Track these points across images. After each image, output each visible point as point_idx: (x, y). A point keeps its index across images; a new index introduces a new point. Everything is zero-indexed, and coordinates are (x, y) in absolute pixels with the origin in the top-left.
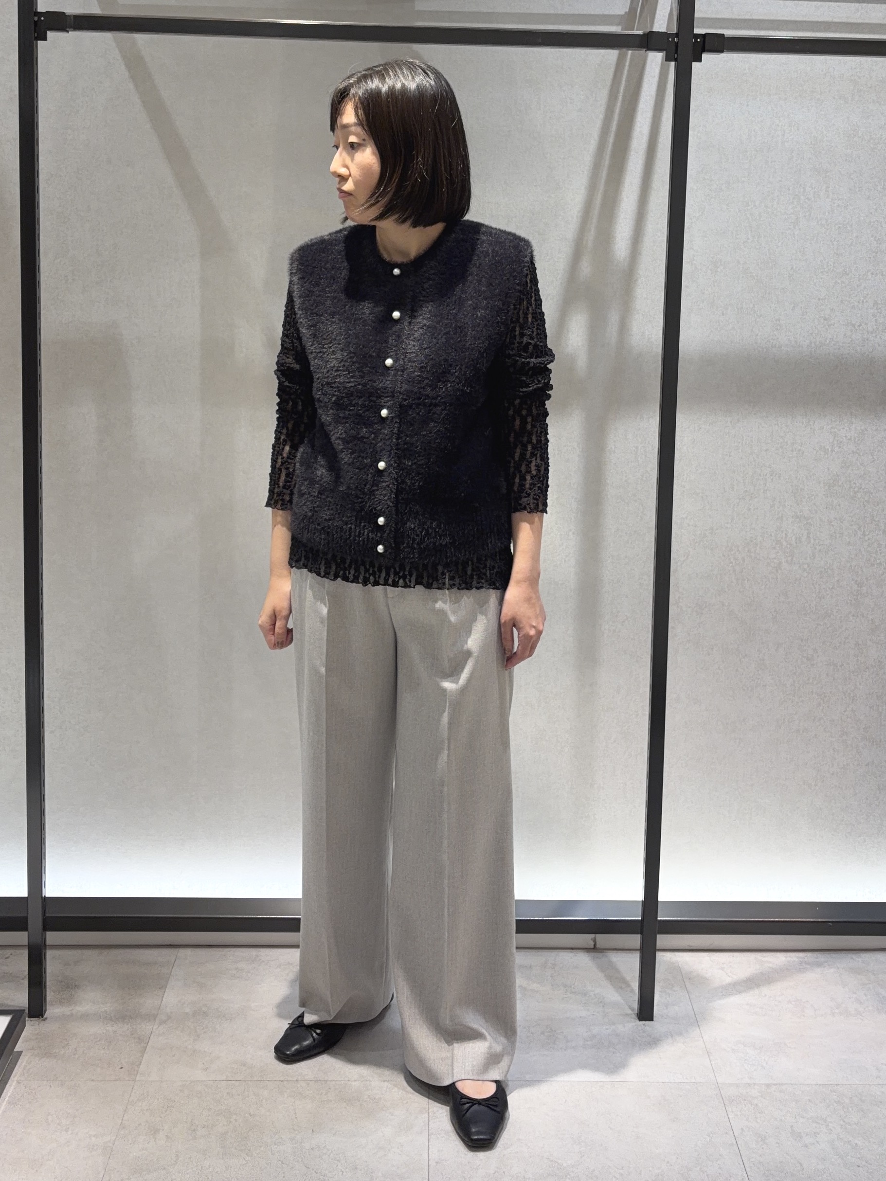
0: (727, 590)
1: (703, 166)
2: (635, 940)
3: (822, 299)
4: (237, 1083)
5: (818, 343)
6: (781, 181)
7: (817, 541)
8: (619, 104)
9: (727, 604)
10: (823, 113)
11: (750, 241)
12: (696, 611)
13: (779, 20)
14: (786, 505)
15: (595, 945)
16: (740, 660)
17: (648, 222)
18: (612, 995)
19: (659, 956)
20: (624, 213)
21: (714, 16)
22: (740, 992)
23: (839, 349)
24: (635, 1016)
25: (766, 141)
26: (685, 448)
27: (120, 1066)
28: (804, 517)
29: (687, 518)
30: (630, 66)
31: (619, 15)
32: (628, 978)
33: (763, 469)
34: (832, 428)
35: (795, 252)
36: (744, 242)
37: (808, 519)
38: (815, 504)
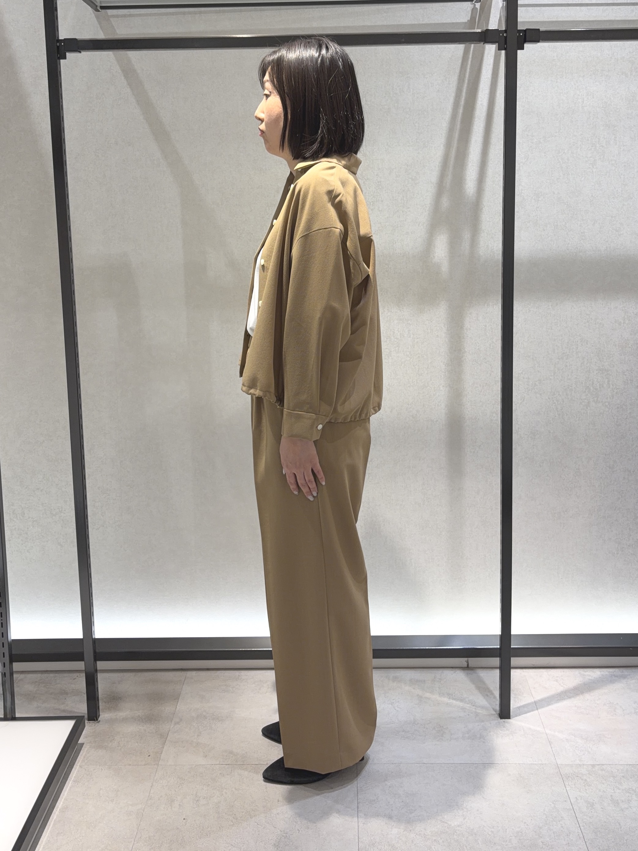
0: (552, 422)
1: (526, 126)
2: (496, 661)
5: (612, 248)
6: (582, 134)
8: (466, 85)
9: (552, 432)
10: (611, 85)
12: (531, 437)
14: (592, 362)
15: (468, 665)
16: (563, 470)
17: (489, 168)
18: (481, 700)
19: (513, 672)
20: (471, 163)
21: (531, 20)
22: (569, 697)
23: (627, 251)
24: (496, 716)
25: (571, 107)
27: (148, 755)
28: (605, 369)
29: (523, 373)
30: (472, 57)
31: (463, 22)
32: (492, 689)
33: (575, 337)
34: (624, 307)
35: (594, 184)
36: (557, 179)
37: (608, 371)
38: (613, 360)
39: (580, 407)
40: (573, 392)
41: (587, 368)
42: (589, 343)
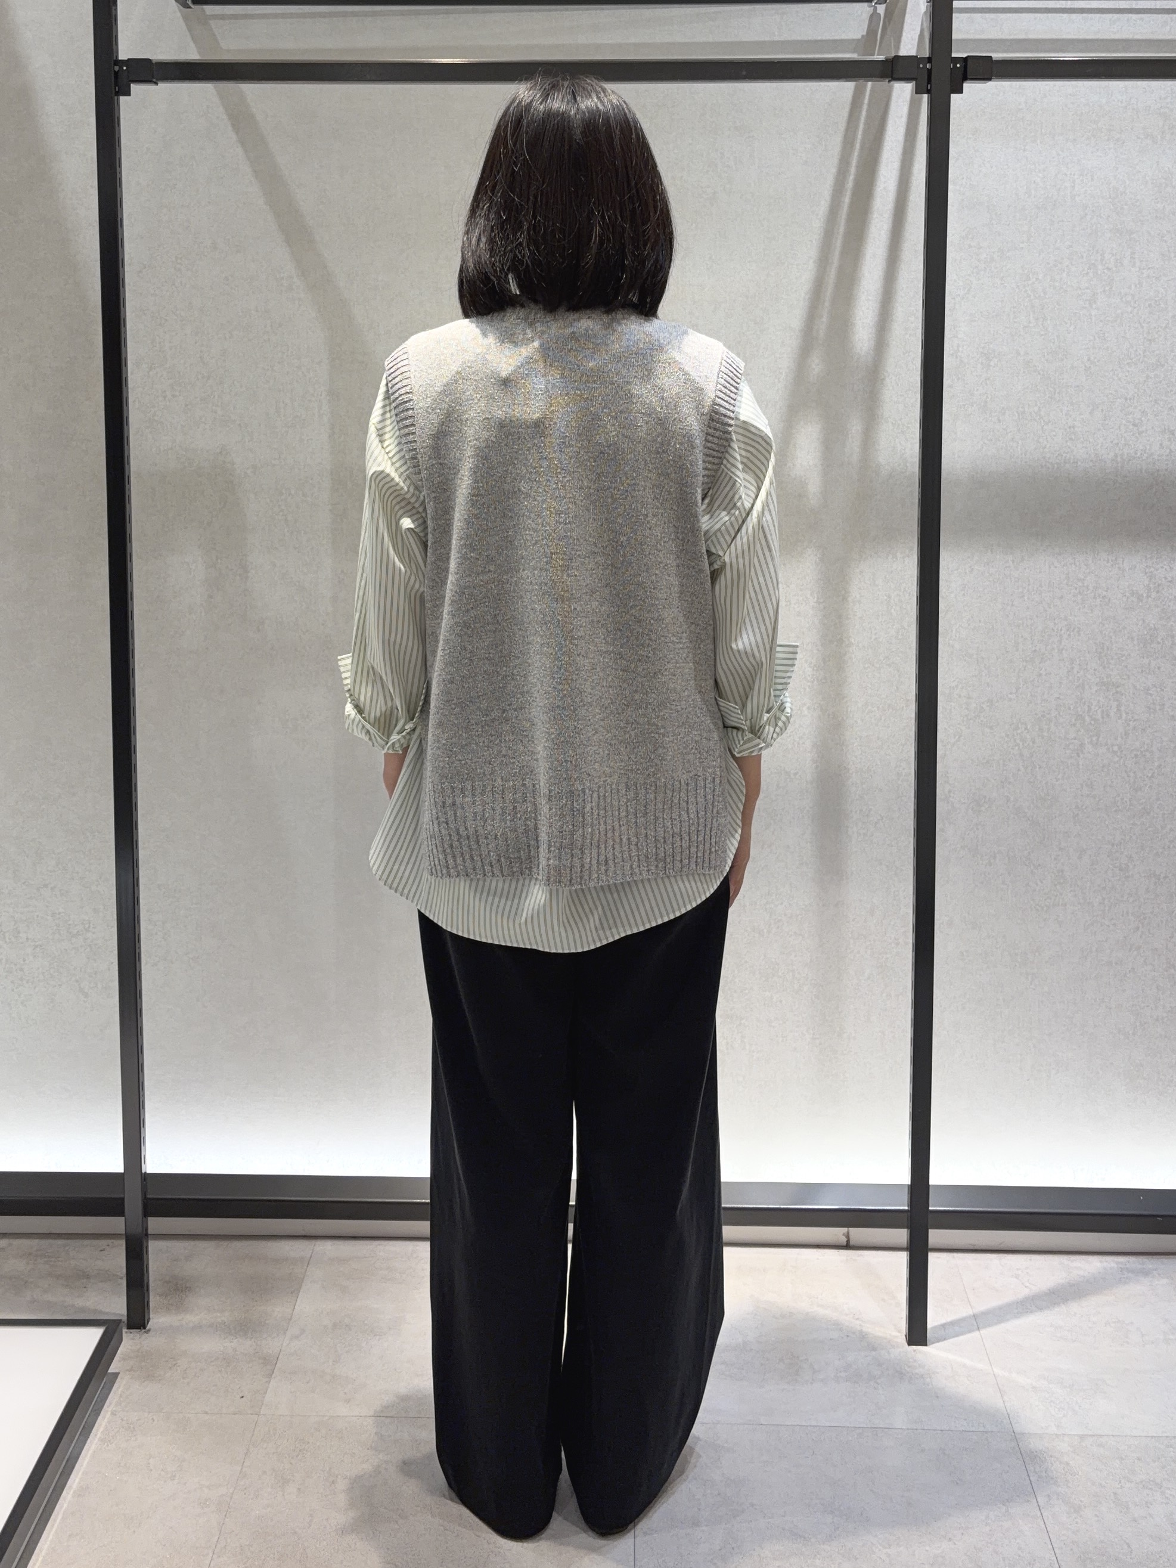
0: (1011, 780)
1: (967, 230)
2: (901, 1235)
3: (1130, 399)
4: (388, 1420)
5: (1125, 456)
8: (856, 154)
10: (1124, 157)
12: (972, 809)
13: (1063, 40)
14: (1088, 668)
15: (848, 1240)
16: (1032, 871)
17: (897, 305)
18: (872, 1310)
19: (932, 1257)
20: (865, 294)
21: (978, 37)
22: (1041, 1309)
23: (1154, 463)
24: (902, 1340)
25: (1050, 196)
26: (953, 595)
27: (241, 1395)
28: (1113, 684)
29: (958, 687)
30: (868, 104)
31: (854, 40)
32: (893, 1288)
33: (1056, 621)
34: (1147, 566)
35: (1092, 338)
37: (1118, 687)
38: (1126, 667)
39: (1066, 753)
40: (1052, 725)
41: (1079, 680)
42: (1082, 633)
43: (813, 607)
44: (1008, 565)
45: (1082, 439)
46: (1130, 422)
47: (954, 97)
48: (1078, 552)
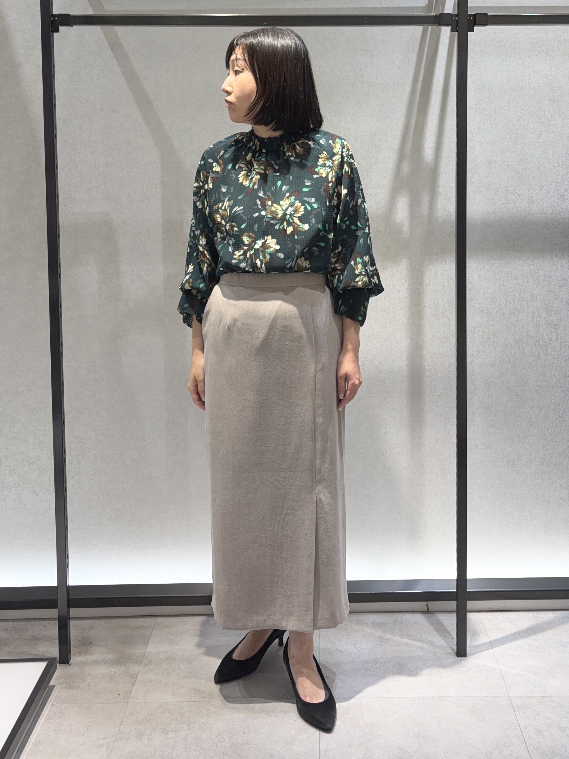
0: (505, 373)
1: (477, 101)
2: (453, 605)
3: (559, 183)
4: (194, 703)
5: (557, 211)
6: (529, 108)
7: (562, 340)
8: (424, 62)
9: (505, 383)
10: (554, 64)
11: (511, 147)
12: (486, 388)
13: (524, 7)
14: (542, 316)
15: (428, 609)
16: (516, 419)
17: (445, 137)
18: (439, 641)
19: (469, 615)
20: (429, 132)
21: (482, 5)
22: (523, 637)
24: (454, 654)
25: (519, 83)
27: (118, 694)
28: (554, 324)
29: (477, 327)
30: (430, 38)
31: (422, 7)
32: (450, 630)
33: (525, 294)
35: (540, 153)
36: (507, 148)
37: (556, 325)
38: (560, 316)
39: (531, 359)
40: (524, 345)
41: (537, 321)
42: (538, 300)
43: (406, 289)
44: (501, 266)
45: (536, 203)
46: (559, 194)
47: (470, 34)
48: (536, 259)
